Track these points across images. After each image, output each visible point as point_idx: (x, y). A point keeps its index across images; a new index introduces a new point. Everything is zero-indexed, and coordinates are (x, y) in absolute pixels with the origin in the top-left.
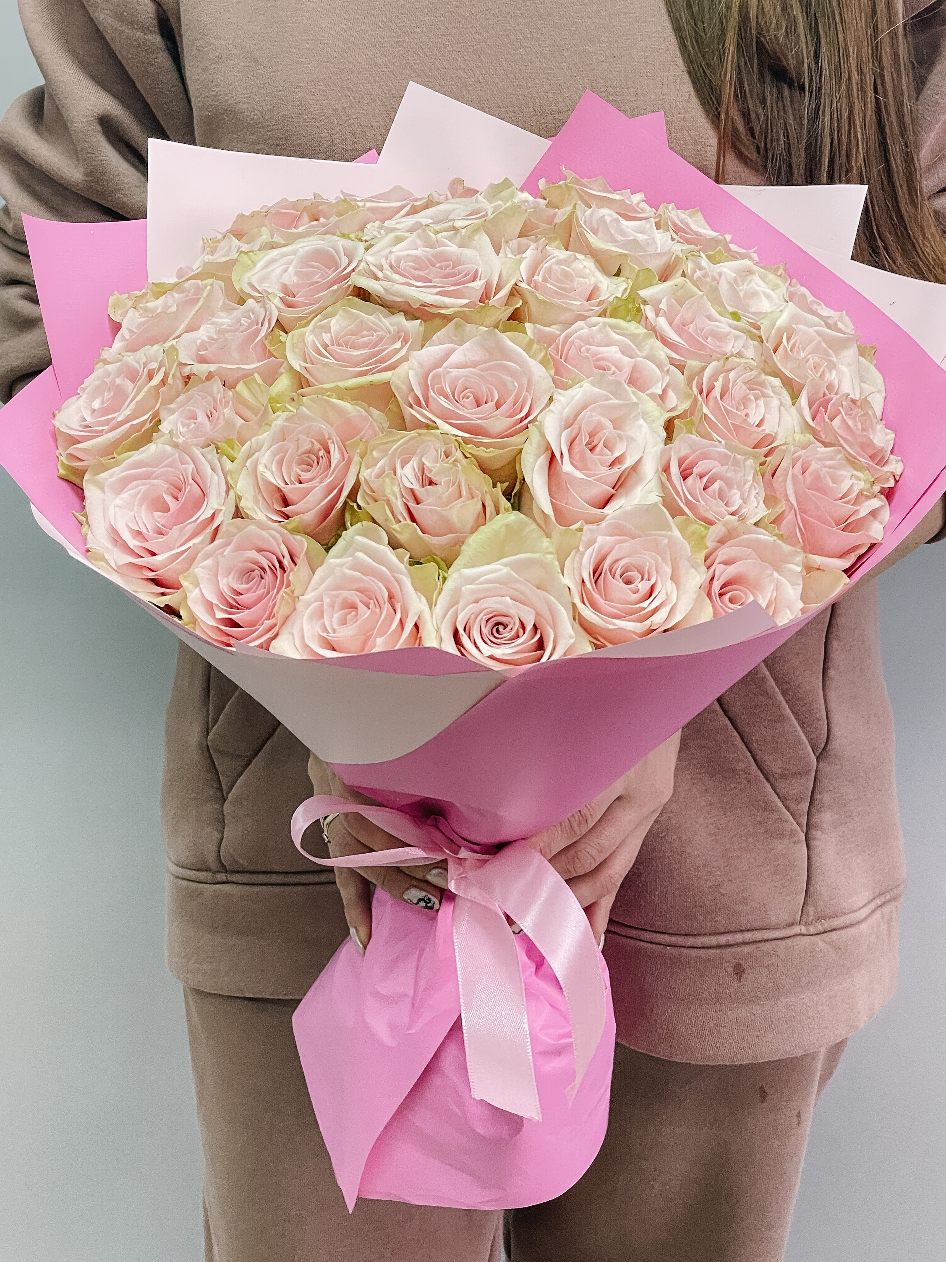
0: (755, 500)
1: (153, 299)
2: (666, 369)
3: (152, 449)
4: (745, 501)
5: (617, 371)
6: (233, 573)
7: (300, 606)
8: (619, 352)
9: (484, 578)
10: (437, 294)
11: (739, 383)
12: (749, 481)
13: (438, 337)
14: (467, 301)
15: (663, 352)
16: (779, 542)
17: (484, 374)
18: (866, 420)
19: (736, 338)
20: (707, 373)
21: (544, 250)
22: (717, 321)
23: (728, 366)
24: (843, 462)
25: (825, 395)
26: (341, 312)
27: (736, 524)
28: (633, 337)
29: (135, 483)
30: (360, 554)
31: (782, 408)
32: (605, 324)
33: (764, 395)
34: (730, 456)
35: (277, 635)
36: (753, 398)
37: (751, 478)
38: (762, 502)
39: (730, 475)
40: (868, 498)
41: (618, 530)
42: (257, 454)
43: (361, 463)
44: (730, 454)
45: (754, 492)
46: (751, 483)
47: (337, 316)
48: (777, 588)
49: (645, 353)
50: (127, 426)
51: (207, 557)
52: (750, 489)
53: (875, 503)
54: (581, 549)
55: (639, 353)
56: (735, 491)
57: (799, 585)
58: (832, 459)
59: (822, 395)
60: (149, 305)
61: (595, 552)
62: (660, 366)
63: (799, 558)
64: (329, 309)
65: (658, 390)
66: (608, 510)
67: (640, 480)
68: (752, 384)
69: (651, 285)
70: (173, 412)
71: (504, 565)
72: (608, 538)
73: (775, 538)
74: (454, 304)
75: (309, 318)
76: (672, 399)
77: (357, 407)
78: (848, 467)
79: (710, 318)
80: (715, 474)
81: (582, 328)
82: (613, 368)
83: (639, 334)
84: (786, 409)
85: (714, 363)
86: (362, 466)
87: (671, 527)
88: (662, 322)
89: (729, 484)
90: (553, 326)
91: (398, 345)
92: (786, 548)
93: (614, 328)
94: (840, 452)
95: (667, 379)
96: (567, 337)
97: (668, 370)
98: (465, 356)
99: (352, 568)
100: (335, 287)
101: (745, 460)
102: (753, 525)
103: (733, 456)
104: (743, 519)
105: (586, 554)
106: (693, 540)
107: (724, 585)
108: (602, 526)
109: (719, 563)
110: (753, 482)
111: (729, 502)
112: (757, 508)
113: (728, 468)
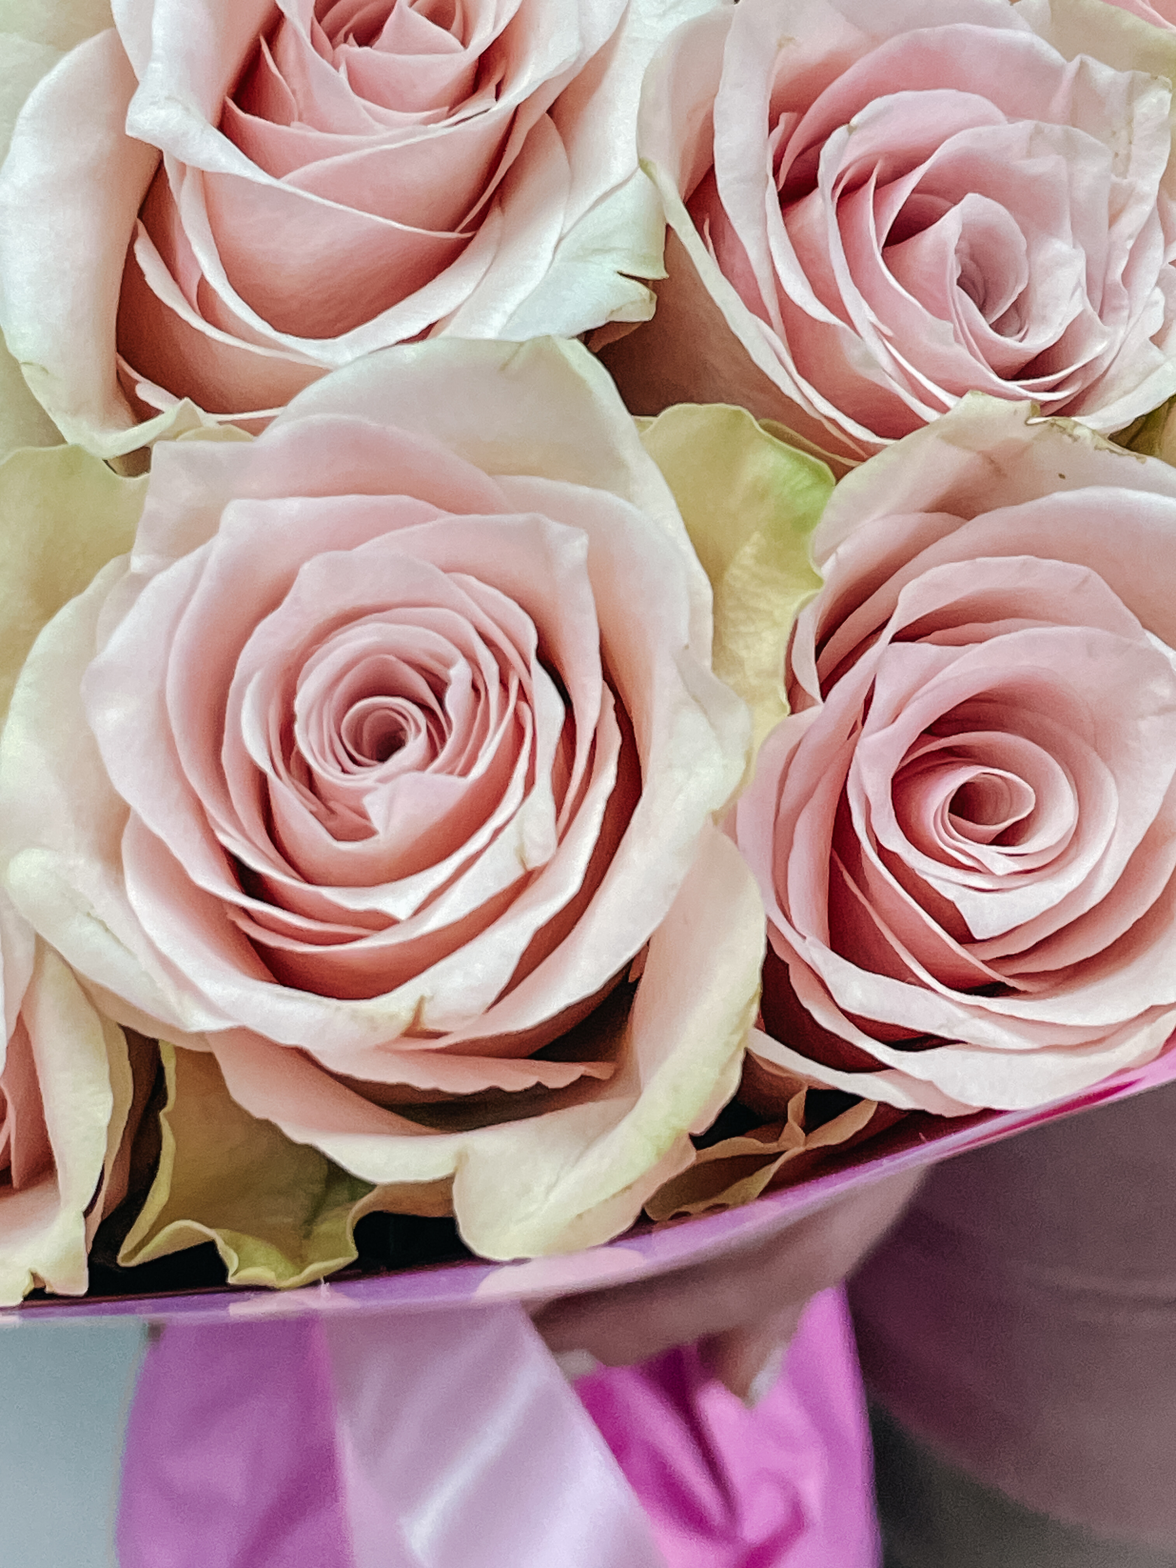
0: (1158, 295)
27: (1023, 435)
34: (1053, 73)
39: (1046, 166)
41: (362, 467)
44: (1054, 55)
46: (1147, 207)
54: (137, 562)
56: (1062, 245)
61: (205, 584)
67: (572, 182)
72: (294, 506)
80: (965, 157)
87: (619, 464)
89: (1033, 207)
101: (1133, 92)
102: (1114, 438)
103: (1072, 67)
104: (1068, 409)
105: (147, 596)
106: (756, 536)
107: (936, 729)
108: (274, 435)
109: (903, 636)
110: (1159, 200)
111: (1016, 306)
112: (1158, 339)
113: (1038, 131)
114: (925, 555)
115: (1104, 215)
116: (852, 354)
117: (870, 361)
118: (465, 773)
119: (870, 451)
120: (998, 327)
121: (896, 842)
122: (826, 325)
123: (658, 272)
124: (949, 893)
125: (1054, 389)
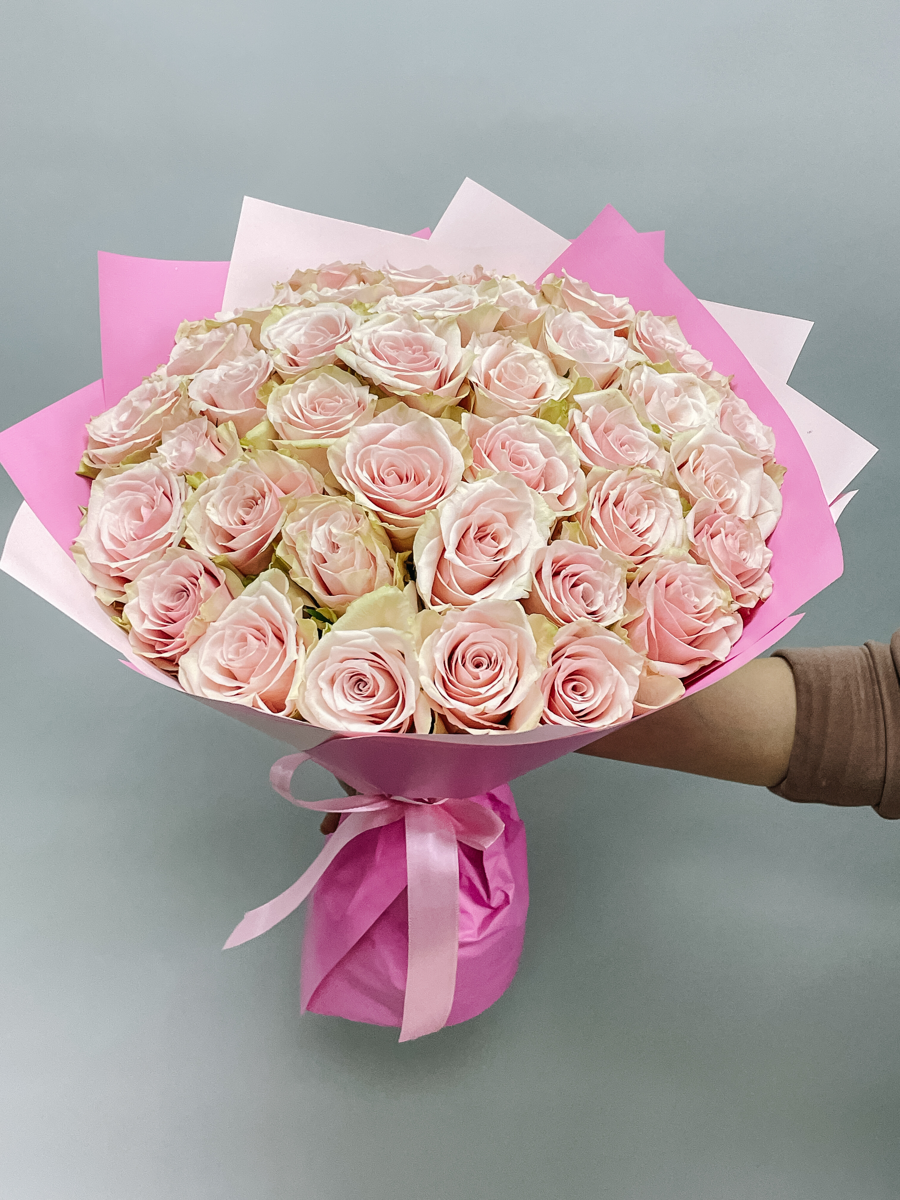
0: (616, 603)
1: (204, 332)
2: (575, 471)
3: (146, 466)
4: (607, 603)
5: (531, 467)
6: (165, 591)
7: (209, 630)
8: (539, 450)
9: (353, 641)
10: (396, 376)
11: (635, 494)
12: (615, 586)
13: (383, 415)
14: (419, 387)
15: (577, 454)
16: (626, 646)
17: (409, 455)
18: (747, 539)
19: (651, 448)
20: (609, 480)
21: (510, 346)
22: (638, 430)
23: (633, 474)
24: (709, 579)
25: (715, 512)
26: (320, 377)
27: (590, 625)
28: (554, 438)
29: (126, 492)
30: (264, 598)
31: (671, 519)
32: (532, 424)
33: (657, 505)
34: (602, 562)
35: (187, 650)
36: (646, 506)
37: (616, 584)
38: (622, 606)
39: (599, 578)
40: (724, 615)
41: (480, 618)
42: (213, 491)
43: (287, 517)
44: (602, 560)
45: (617, 596)
46: (615, 588)
47: (317, 380)
48: (617, 685)
49: (561, 453)
50: (131, 443)
51: (149, 573)
52: (614, 593)
53: (729, 621)
54: (442, 630)
55: (556, 452)
56: (600, 593)
57: (635, 686)
58: (700, 575)
59: (713, 511)
60: (200, 336)
61: (453, 635)
62: (569, 467)
63: (640, 664)
64: (313, 372)
65: (559, 490)
66: (477, 597)
67: (516, 572)
68: (647, 495)
69: (588, 392)
70: (173, 436)
71: (373, 634)
72: (468, 624)
73: (624, 642)
74: (407, 387)
75: (297, 377)
76: (573, 499)
77: (302, 465)
78: (714, 585)
79: (632, 427)
80: (585, 576)
81: (513, 424)
82: (528, 464)
83: (559, 437)
84: (675, 522)
85: (619, 472)
86: (288, 519)
87: (523, 622)
88: (584, 428)
89: (596, 585)
90: (489, 418)
91: (349, 417)
92: (632, 653)
93: (540, 427)
94: (709, 570)
95: (573, 480)
96: (498, 429)
97: (576, 473)
98: (401, 437)
99: (255, 609)
100: (324, 354)
101: (615, 567)
102: (606, 627)
103: (605, 562)
104: (598, 621)
105: (444, 636)
106: (544, 637)
107: (570, 675)
108: (466, 611)
109: (567, 657)
110: (618, 587)
111: (591, 602)
112: (615, 611)
113: (598, 573)
114: (572, 644)
115: (608, 588)
116: (563, 609)
117: (566, 610)
118: (493, 670)
119: (563, 625)
120: (587, 605)
121: (562, 693)
122: (558, 603)
123: (530, 590)
124: (571, 703)
125: (596, 617)
